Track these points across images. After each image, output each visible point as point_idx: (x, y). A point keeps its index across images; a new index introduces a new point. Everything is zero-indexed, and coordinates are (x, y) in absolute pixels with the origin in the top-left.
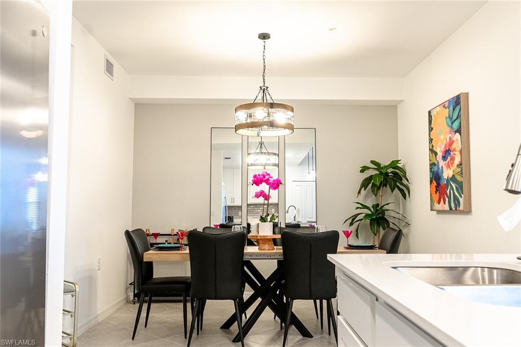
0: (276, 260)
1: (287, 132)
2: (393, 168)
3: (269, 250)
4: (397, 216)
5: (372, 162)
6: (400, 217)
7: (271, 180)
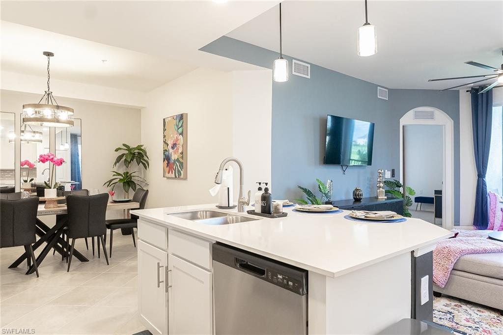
0: (55, 215)
1: (68, 125)
2: (139, 150)
3: (54, 208)
4: (139, 179)
5: (124, 145)
6: (142, 180)
7: (55, 159)
